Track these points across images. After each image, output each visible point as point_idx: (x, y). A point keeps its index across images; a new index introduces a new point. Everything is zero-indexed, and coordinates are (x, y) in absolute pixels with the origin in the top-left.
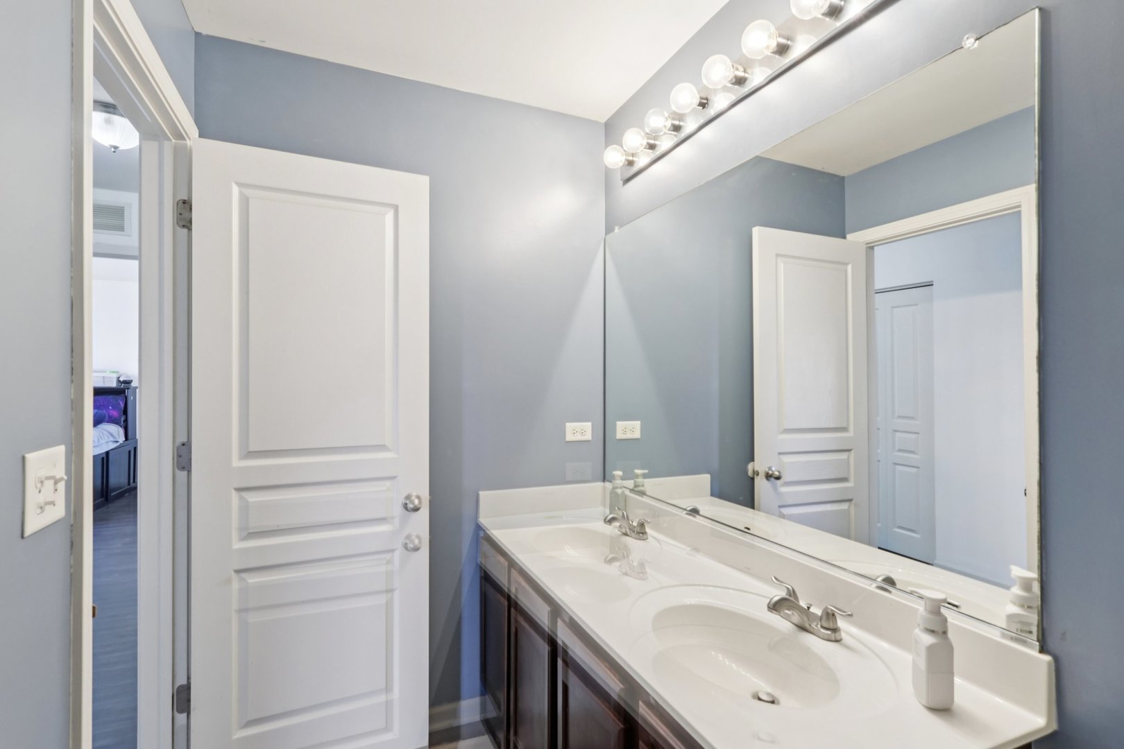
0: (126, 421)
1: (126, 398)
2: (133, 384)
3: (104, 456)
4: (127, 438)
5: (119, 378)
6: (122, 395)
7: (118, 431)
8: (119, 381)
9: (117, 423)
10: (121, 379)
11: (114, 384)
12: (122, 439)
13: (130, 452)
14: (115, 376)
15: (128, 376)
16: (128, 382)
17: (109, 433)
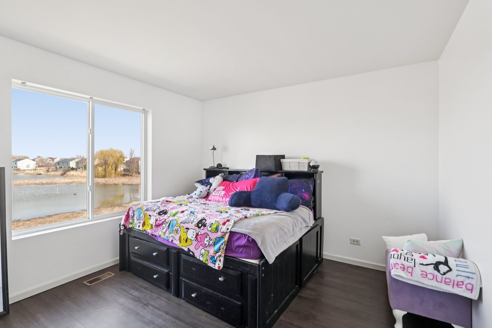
0: (314, 202)
1: (315, 181)
2: (320, 169)
3: (299, 243)
4: (315, 219)
5: (309, 163)
6: (312, 179)
7: (309, 214)
8: (309, 166)
9: (308, 206)
10: (311, 164)
11: (305, 169)
12: (312, 223)
13: (317, 232)
14: (307, 161)
15: (316, 162)
16: (316, 167)
17: (302, 218)
